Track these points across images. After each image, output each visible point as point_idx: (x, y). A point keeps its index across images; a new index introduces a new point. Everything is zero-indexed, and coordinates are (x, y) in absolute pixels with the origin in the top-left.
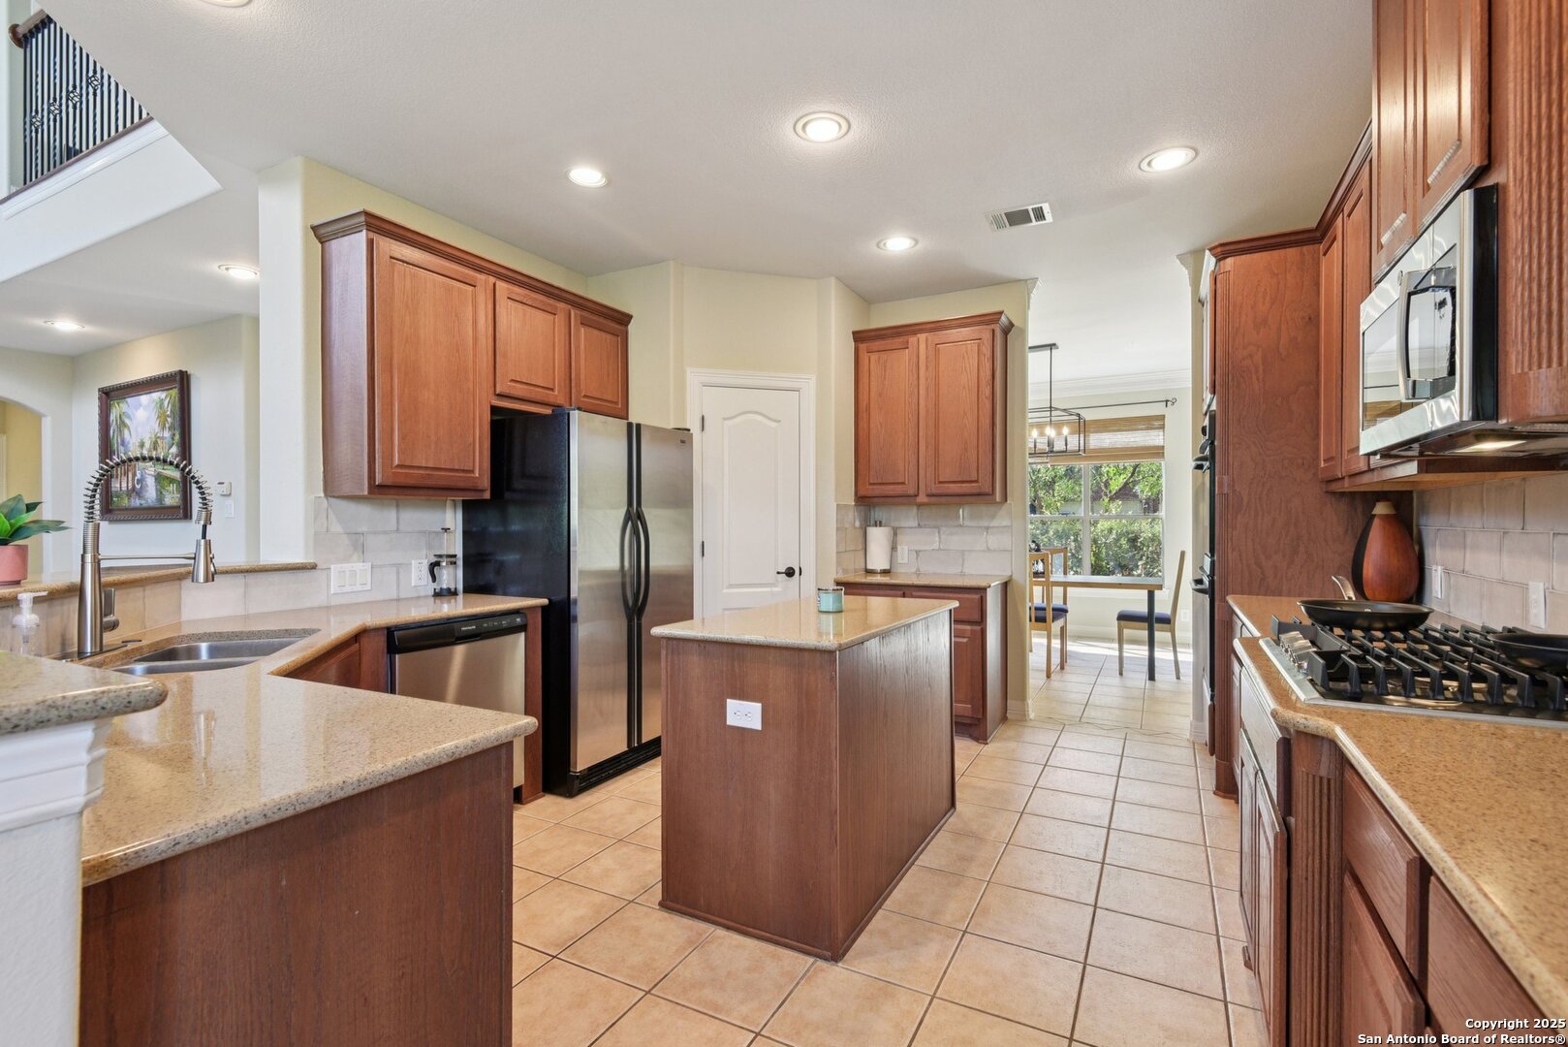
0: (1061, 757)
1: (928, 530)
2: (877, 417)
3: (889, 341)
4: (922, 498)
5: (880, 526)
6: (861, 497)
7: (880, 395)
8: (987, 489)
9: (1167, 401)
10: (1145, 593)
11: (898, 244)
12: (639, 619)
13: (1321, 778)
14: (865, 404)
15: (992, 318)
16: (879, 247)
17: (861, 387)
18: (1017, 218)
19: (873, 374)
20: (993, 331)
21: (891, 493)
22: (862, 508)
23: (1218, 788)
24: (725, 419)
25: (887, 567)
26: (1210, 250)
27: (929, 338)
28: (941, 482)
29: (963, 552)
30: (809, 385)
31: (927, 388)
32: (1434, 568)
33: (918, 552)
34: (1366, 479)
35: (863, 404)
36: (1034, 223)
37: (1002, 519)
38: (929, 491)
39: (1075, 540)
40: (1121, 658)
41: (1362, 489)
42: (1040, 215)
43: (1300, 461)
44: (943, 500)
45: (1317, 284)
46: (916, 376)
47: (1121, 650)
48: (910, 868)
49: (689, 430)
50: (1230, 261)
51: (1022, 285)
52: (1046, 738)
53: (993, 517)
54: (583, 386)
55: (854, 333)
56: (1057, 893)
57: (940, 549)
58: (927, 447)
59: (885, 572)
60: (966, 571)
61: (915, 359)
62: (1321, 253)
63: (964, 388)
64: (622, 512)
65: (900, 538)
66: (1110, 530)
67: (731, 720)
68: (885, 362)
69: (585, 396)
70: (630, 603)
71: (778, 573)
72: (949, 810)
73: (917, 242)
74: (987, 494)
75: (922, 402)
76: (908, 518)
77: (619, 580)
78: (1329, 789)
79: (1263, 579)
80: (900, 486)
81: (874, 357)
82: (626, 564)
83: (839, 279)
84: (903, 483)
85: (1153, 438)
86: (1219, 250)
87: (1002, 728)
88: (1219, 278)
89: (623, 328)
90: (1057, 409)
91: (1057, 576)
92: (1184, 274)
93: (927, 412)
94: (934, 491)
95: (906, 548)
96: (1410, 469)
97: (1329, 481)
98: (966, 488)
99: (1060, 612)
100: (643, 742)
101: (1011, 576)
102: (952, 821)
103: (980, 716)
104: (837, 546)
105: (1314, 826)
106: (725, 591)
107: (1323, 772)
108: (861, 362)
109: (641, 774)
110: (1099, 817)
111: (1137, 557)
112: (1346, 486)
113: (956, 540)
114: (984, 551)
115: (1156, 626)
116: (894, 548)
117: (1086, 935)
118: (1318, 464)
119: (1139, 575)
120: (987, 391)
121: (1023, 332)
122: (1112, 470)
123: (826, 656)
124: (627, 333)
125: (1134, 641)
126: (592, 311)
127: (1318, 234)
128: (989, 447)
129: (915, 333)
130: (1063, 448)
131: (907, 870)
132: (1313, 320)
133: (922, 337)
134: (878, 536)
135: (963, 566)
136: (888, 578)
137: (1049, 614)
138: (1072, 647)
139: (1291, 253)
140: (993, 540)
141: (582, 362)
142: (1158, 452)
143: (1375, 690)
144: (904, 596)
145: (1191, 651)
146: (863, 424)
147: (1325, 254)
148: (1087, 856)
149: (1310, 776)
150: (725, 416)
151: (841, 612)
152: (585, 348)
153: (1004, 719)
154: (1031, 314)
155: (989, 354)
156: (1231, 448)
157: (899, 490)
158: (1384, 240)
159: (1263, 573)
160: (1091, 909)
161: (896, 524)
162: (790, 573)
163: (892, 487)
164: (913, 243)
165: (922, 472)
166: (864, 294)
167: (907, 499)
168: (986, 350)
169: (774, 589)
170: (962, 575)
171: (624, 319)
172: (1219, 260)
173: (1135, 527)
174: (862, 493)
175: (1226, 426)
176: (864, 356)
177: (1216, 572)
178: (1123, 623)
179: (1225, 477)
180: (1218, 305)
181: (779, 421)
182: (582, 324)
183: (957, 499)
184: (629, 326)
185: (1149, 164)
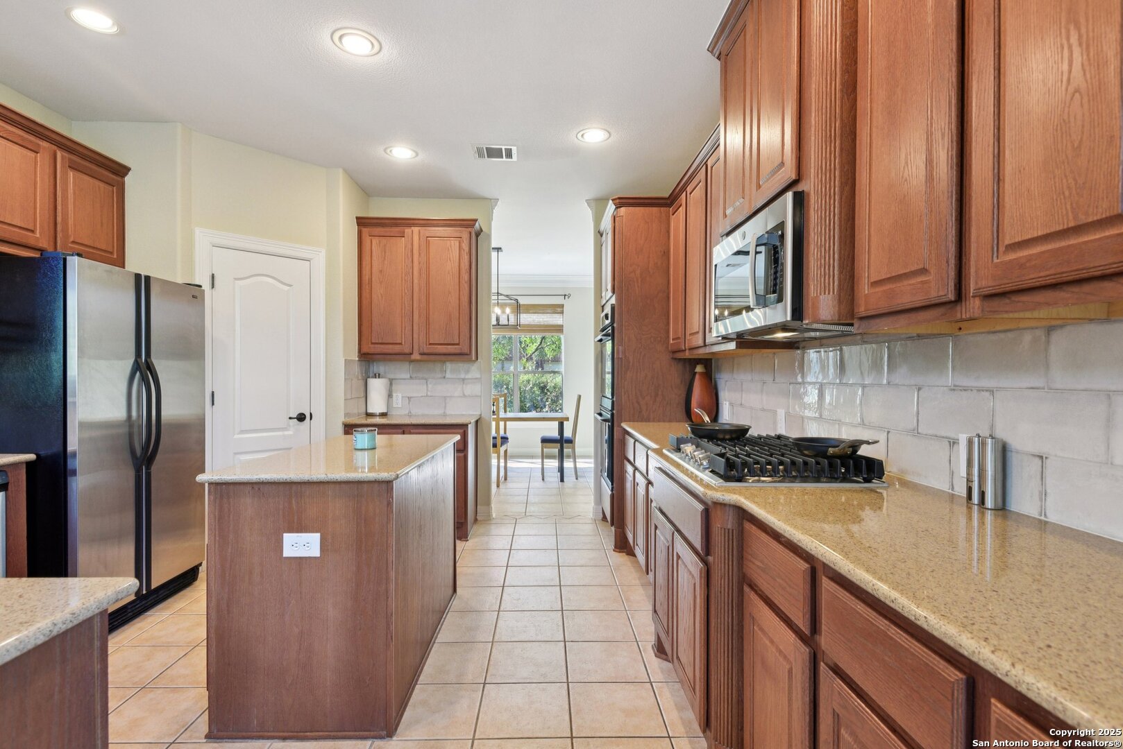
0: (520, 542)
1: (417, 381)
2: (378, 291)
3: (387, 229)
4: (416, 356)
5: (379, 377)
6: (364, 354)
7: (381, 271)
8: (466, 350)
9: (565, 295)
10: (556, 424)
11: (402, 154)
12: (148, 468)
13: (729, 530)
14: (367, 277)
15: (469, 224)
16: (386, 153)
17: (364, 263)
18: (493, 153)
19: (374, 254)
20: (470, 233)
21: (390, 351)
22: (363, 363)
23: (616, 547)
24: (236, 279)
25: (385, 411)
26: (613, 200)
27: (421, 231)
28: (430, 344)
29: (445, 398)
30: (320, 259)
31: (420, 270)
32: (725, 402)
33: (409, 398)
34: (701, 351)
35: (366, 278)
36: (504, 159)
37: (474, 371)
38: (421, 351)
39: (507, 388)
40: (543, 469)
41: (696, 357)
42: (509, 154)
43: (659, 339)
44: (432, 357)
45: (668, 232)
46: (410, 260)
47: (543, 462)
48: (433, 646)
49: (200, 286)
50: (623, 209)
51: (489, 203)
52: (508, 530)
53: (467, 372)
54: (70, 231)
55: (357, 218)
56: (539, 638)
57: (427, 396)
58: (420, 316)
59: (383, 415)
60: (448, 412)
61: (410, 246)
62: (671, 214)
63: (449, 273)
64: (129, 363)
65: (394, 387)
66: (528, 381)
67: (288, 552)
68: (385, 246)
69: (73, 242)
70: (139, 451)
71: (290, 418)
72: (452, 596)
73: (417, 155)
74: (467, 355)
75: (416, 281)
76: (401, 371)
77: (125, 430)
78: (733, 536)
79: (640, 412)
80: (398, 346)
81: (375, 241)
82: (134, 414)
83: (346, 171)
84: (401, 344)
85: (556, 319)
86: (618, 201)
87: (475, 527)
88: (617, 219)
89: (119, 179)
90: (501, 295)
91: (502, 415)
92: (588, 213)
93: (420, 290)
94: (426, 351)
95: (400, 395)
96: (732, 346)
97: (674, 352)
98: (451, 349)
99: (505, 439)
100: (153, 587)
101: (481, 415)
102: (456, 603)
103: (463, 521)
104: (345, 395)
105: (725, 559)
106: (236, 436)
107: (729, 526)
108: (364, 242)
109: (150, 620)
110: (552, 580)
111: (544, 400)
112: (687, 355)
113: (441, 389)
114: (461, 397)
115: (565, 445)
116: (390, 396)
117: (564, 663)
118: (669, 341)
119: (547, 412)
120: (466, 277)
121: (489, 236)
122: (528, 341)
123: (384, 486)
124: (123, 184)
125: (551, 457)
126: (83, 157)
127: (669, 202)
128: (467, 318)
129: (410, 225)
130: (506, 323)
131: (431, 649)
132: (666, 254)
133: (416, 229)
134: (377, 387)
135: (445, 407)
136: (385, 420)
137: (499, 441)
138: (511, 464)
139: (655, 210)
140: (471, 389)
141: (71, 207)
142: (559, 329)
143: (736, 474)
144: (404, 433)
145: (592, 460)
146: (365, 294)
147: (673, 215)
148: (551, 608)
149: (723, 530)
150: (236, 277)
151: (375, 448)
152: (74, 193)
153: (476, 520)
154: (493, 224)
155: (467, 249)
156: (624, 328)
157: (397, 349)
158: (728, 212)
159: (640, 408)
160: (563, 644)
161: (392, 376)
162: (301, 418)
163: (391, 346)
164: (414, 154)
165: (415, 336)
166: (365, 189)
167: (403, 357)
168: (465, 246)
169: (286, 433)
170: (445, 415)
171: (121, 171)
172: (617, 208)
173: (544, 379)
174: (365, 350)
175: (621, 314)
176: (366, 239)
177: (615, 408)
178: (545, 444)
179: (620, 347)
180: (616, 237)
181: (290, 286)
182: (70, 167)
183: (443, 358)
184: (127, 179)
185: (582, 135)
